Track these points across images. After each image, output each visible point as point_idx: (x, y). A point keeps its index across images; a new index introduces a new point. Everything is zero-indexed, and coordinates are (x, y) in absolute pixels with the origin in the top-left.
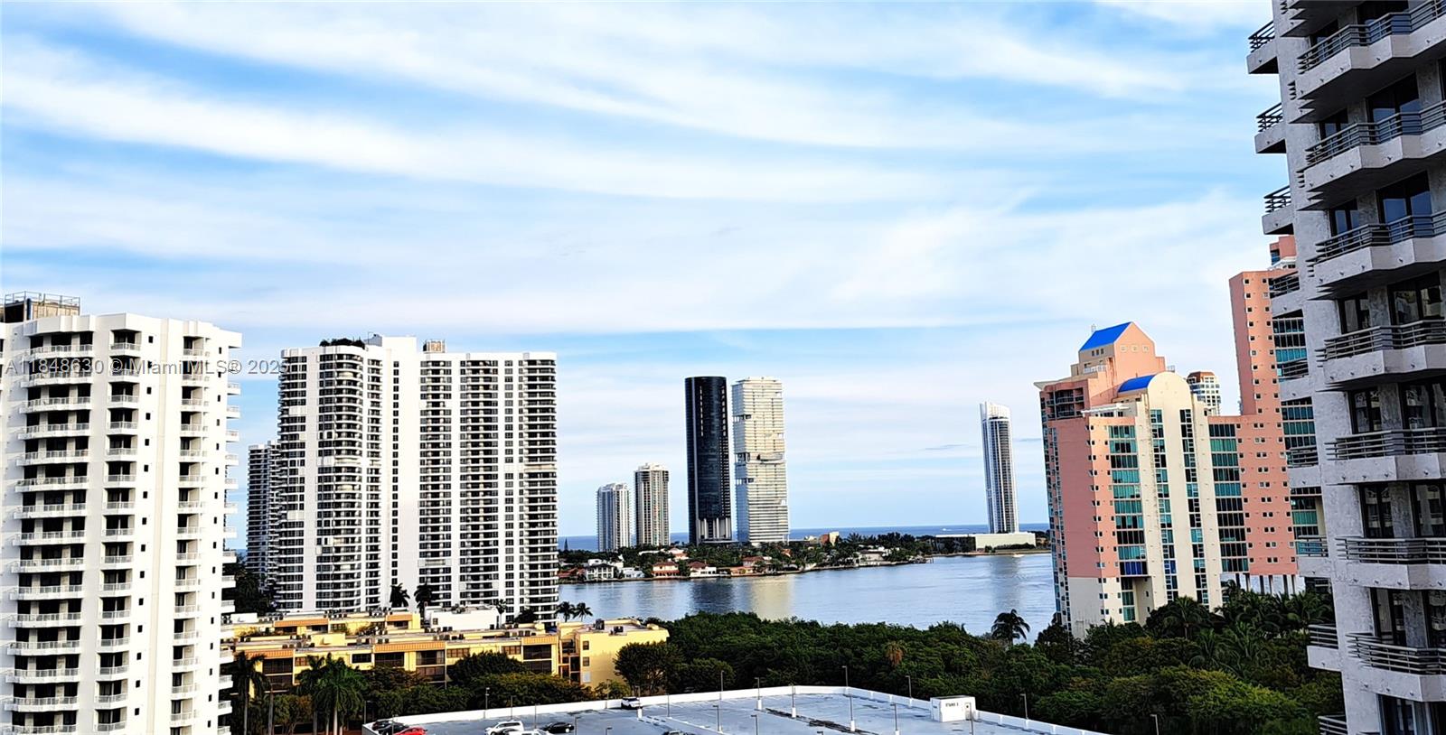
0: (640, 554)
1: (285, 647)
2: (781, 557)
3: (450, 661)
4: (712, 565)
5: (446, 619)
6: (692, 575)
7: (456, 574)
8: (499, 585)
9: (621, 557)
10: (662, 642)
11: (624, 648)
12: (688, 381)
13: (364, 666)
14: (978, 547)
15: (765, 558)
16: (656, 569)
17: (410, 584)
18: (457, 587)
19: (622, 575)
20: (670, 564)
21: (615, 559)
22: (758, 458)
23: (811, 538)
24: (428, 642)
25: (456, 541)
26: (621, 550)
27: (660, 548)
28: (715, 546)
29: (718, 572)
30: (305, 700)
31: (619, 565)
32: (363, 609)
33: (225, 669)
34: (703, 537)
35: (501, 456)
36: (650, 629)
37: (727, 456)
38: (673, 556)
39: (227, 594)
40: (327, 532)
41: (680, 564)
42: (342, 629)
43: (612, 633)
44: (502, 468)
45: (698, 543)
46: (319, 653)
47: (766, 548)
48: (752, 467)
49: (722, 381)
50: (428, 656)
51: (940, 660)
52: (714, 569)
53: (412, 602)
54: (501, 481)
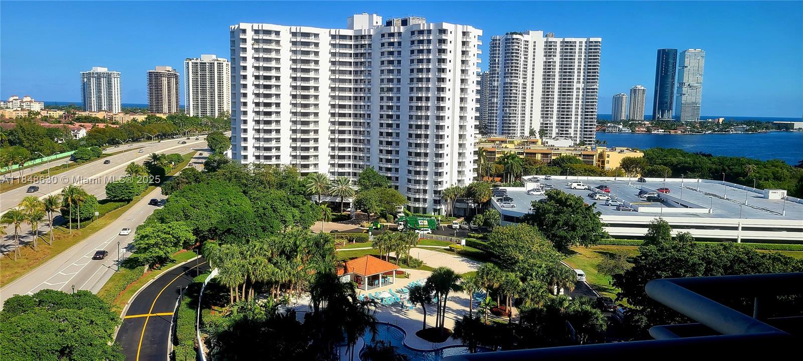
0: (630, 122)
1: (493, 147)
2: (694, 127)
3: (554, 158)
4: (662, 129)
5: (551, 142)
6: (653, 132)
7: (554, 125)
8: (571, 131)
9: (621, 123)
10: (641, 157)
11: (624, 158)
12: (659, 51)
13: (521, 157)
14: (795, 128)
15: (687, 127)
16: (637, 129)
17: (537, 128)
18: (555, 131)
19: (622, 130)
20: (643, 128)
21: (619, 124)
22: (689, 85)
23: (710, 120)
24: (545, 150)
25: (555, 113)
26: (621, 121)
27: (638, 121)
28: (664, 121)
29: (664, 132)
30: (501, 167)
31: (621, 127)
32: (519, 136)
33: (475, 153)
34: (658, 117)
35: (575, 80)
36: (636, 152)
37: (674, 84)
38: (645, 124)
39: (476, 127)
40: (506, 107)
41: (648, 128)
42: (512, 142)
43: (619, 153)
44: (575, 85)
45: (656, 119)
46: (506, 151)
47: (687, 123)
48: (685, 89)
49: (676, 51)
50: (545, 155)
51: (771, 174)
52: (663, 131)
53: (538, 135)
54: (575, 91)
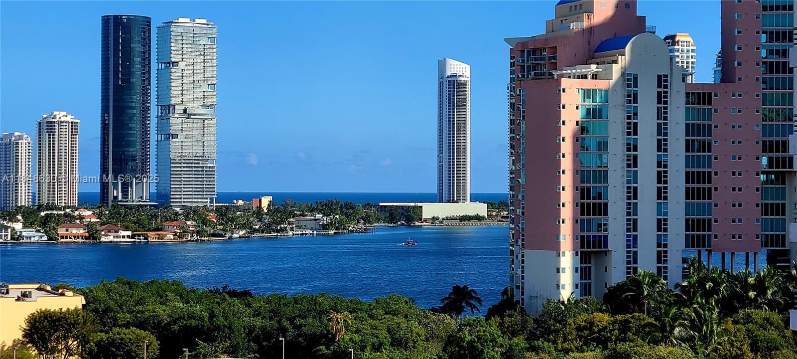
0: (43, 214)
2: (204, 222)
4: (127, 229)
6: (103, 239)
9: (19, 217)
10: (76, 310)
11: (33, 315)
12: (106, 20)
14: (424, 217)
15: (188, 223)
16: (62, 231)
19: (21, 237)
20: (78, 227)
21: (12, 219)
22: (185, 111)
23: (241, 202)
26: (19, 209)
27: (64, 208)
28: (131, 208)
29: (133, 237)
31: (18, 226)
34: (115, 198)
36: (62, 294)
37: (148, 108)
38: (81, 218)
41: (89, 227)
43: (18, 299)
45: (110, 203)
47: (189, 213)
48: (176, 121)
49: (148, 21)
51: (384, 333)
52: (129, 233)
